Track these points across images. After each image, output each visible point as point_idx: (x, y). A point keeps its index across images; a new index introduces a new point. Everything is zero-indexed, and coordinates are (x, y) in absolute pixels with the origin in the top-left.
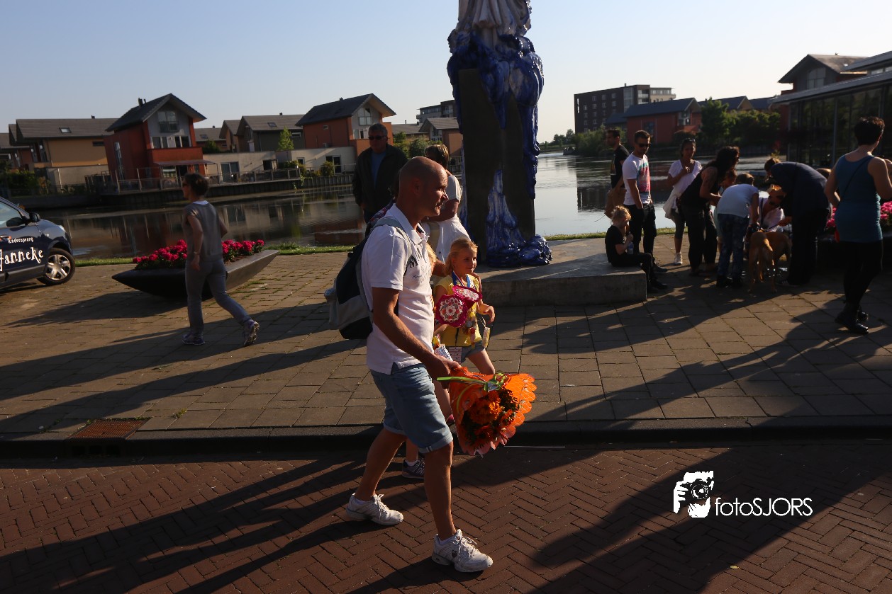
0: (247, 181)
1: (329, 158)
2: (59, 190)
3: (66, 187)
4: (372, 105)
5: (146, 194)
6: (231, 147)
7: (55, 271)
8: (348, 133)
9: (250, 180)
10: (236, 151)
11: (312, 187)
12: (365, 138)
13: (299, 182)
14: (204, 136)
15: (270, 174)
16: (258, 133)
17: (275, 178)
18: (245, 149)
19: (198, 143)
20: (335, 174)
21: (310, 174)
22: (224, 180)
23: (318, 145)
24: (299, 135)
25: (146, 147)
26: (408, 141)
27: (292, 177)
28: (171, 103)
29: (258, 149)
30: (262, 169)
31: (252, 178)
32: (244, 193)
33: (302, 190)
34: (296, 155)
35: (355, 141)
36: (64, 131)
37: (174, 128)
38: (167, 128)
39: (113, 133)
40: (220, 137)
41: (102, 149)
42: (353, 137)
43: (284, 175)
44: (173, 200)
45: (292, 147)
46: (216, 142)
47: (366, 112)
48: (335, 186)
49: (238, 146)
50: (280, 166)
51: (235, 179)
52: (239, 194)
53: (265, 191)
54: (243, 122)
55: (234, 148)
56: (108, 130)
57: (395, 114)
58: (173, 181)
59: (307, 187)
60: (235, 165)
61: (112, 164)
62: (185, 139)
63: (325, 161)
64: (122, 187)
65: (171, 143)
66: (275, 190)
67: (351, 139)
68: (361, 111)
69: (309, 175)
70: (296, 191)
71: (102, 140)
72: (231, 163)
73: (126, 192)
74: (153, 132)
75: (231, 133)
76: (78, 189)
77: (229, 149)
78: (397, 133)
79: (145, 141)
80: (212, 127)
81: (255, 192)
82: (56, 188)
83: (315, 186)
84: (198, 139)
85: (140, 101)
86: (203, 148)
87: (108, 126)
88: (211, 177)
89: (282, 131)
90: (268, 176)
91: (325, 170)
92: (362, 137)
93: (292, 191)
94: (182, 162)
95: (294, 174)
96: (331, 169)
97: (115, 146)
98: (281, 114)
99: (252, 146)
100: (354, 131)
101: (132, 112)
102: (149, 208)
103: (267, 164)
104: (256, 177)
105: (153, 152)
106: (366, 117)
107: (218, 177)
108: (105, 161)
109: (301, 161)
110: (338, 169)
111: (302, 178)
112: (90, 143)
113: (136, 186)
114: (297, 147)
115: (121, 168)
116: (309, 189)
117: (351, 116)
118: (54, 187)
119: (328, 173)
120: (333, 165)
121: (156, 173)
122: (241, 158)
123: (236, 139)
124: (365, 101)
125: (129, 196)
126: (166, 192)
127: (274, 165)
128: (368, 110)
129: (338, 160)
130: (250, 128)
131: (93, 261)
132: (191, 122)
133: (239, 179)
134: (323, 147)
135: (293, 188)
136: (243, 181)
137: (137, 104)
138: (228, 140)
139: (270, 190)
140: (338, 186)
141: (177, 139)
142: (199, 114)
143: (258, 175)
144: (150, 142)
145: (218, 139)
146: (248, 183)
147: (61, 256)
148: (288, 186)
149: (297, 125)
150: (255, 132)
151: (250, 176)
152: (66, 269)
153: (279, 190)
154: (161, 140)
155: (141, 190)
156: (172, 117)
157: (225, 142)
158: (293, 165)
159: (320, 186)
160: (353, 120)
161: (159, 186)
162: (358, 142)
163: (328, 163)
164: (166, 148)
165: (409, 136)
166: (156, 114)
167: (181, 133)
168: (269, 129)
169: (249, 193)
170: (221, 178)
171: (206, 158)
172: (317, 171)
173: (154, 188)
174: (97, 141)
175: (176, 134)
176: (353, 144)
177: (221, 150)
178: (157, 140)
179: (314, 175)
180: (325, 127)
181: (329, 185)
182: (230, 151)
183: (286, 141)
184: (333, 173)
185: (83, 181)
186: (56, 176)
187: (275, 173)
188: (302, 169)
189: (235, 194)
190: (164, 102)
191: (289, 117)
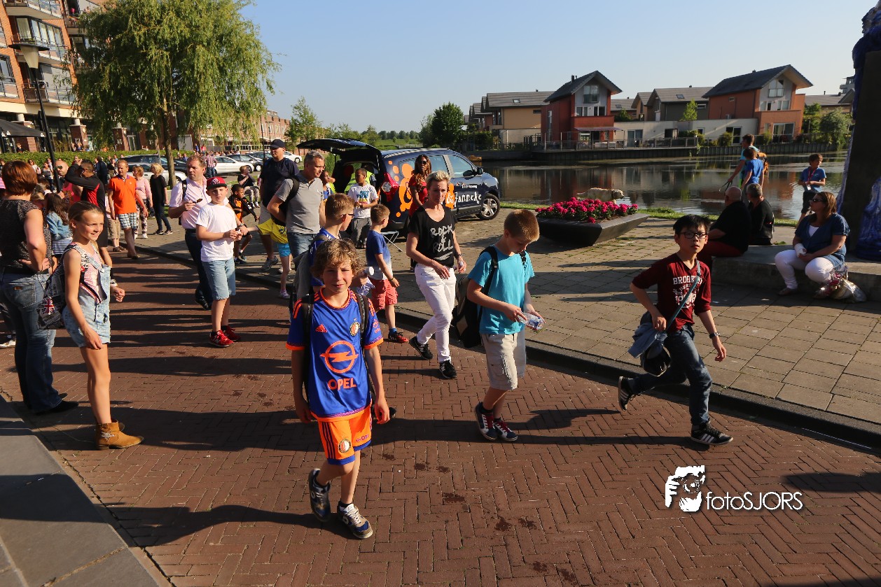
0: (648, 146)
1: (729, 129)
2: (505, 146)
3: (510, 144)
4: (788, 77)
5: (565, 153)
6: (640, 116)
7: (486, 210)
8: (754, 103)
9: (650, 146)
10: (643, 120)
11: (706, 155)
12: (771, 110)
13: (696, 150)
14: (619, 106)
15: (669, 141)
16: (666, 104)
17: (673, 145)
18: (651, 118)
19: (612, 112)
20: (733, 145)
21: (708, 144)
22: (628, 146)
23: (721, 117)
24: (704, 106)
25: (570, 114)
26: (821, 114)
27: (688, 145)
28: (596, 79)
29: (663, 119)
30: (663, 136)
31: (653, 145)
32: (643, 157)
33: (697, 158)
34: (697, 125)
35: (760, 113)
36: (516, 101)
37: (595, 99)
38: (589, 99)
39: (548, 103)
40: (632, 107)
41: (539, 116)
42: (759, 109)
43: (682, 143)
44: (584, 160)
45: (695, 118)
46: (627, 111)
47: (779, 84)
48: (729, 156)
49: (646, 116)
50: (680, 134)
51: (637, 145)
52: (639, 158)
53: (662, 157)
54: (654, 94)
55: (642, 116)
56: (546, 101)
57: (811, 85)
58: (587, 143)
59: (702, 155)
60: (641, 131)
61: (544, 129)
62: (602, 109)
63: (724, 132)
64: (548, 146)
65: (591, 112)
66: (671, 156)
67: (756, 111)
68: (774, 83)
69: (706, 145)
70: (690, 158)
71: (539, 109)
72: (637, 131)
73: (550, 150)
74: (579, 102)
75: (642, 104)
76: (518, 146)
77: (637, 117)
78: (810, 104)
79: (571, 111)
80: (626, 98)
81: (653, 157)
82: (503, 145)
83: (710, 155)
84: (613, 108)
85: (573, 77)
86: (615, 116)
87: (546, 97)
88: (618, 142)
89: (689, 102)
90: (666, 143)
91: (723, 141)
92: (769, 108)
93: (687, 158)
94: (596, 129)
95: (692, 143)
96: (730, 139)
97: (549, 114)
98: (691, 86)
99: (658, 115)
100: (761, 103)
101: (566, 87)
102: (565, 165)
103: (668, 133)
104: (656, 144)
105: (576, 119)
106: (777, 89)
107: (623, 142)
108: (539, 126)
109: (701, 131)
110: (736, 140)
111: (698, 147)
112: (531, 111)
113: (558, 146)
114: (699, 118)
115: (550, 131)
116: (704, 158)
117: (761, 88)
118: (502, 145)
119: (726, 144)
120: (732, 135)
121: (575, 137)
122: (646, 127)
123: (645, 109)
124: (780, 73)
125: (552, 153)
126: (580, 152)
127: (675, 134)
128: (781, 82)
129: (738, 131)
130: (659, 100)
131: (513, 205)
132: (609, 94)
133: (641, 145)
134: (726, 118)
135: (688, 155)
136: (644, 146)
137: (570, 80)
138: (638, 110)
139: (666, 156)
140: (733, 156)
141: (596, 108)
142: (617, 87)
143: (658, 142)
144: (574, 112)
145: (630, 109)
146: (648, 148)
147: (491, 200)
148: (685, 153)
149: (703, 97)
150: (663, 103)
151: (652, 142)
152: (494, 209)
153: (675, 156)
154: (583, 110)
155: (561, 150)
156: (595, 90)
157: (636, 111)
158: (692, 134)
159: (715, 155)
160: (762, 93)
161: (575, 149)
162: (763, 114)
163: (727, 133)
164: (586, 116)
165: (824, 107)
166: (583, 88)
167: (599, 105)
168: (676, 100)
169: (648, 157)
170: (626, 144)
171: (616, 125)
172: (715, 140)
173: (571, 148)
174: (536, 109)
175: (596, 105)
176: (757, 117)
177: (630, 118)
178: (580, 110)
179: (711, 145)
180: (732, 99)
181: (724, 154)
182: (638, 120)
183: (691, 112)
184: (731, 143)
185: (522, 141)
186: (504, 135)
187: (673, 141)
188: (700, 139)
189: (635, 158)
190: (591, 77)
191: (698, 90)
